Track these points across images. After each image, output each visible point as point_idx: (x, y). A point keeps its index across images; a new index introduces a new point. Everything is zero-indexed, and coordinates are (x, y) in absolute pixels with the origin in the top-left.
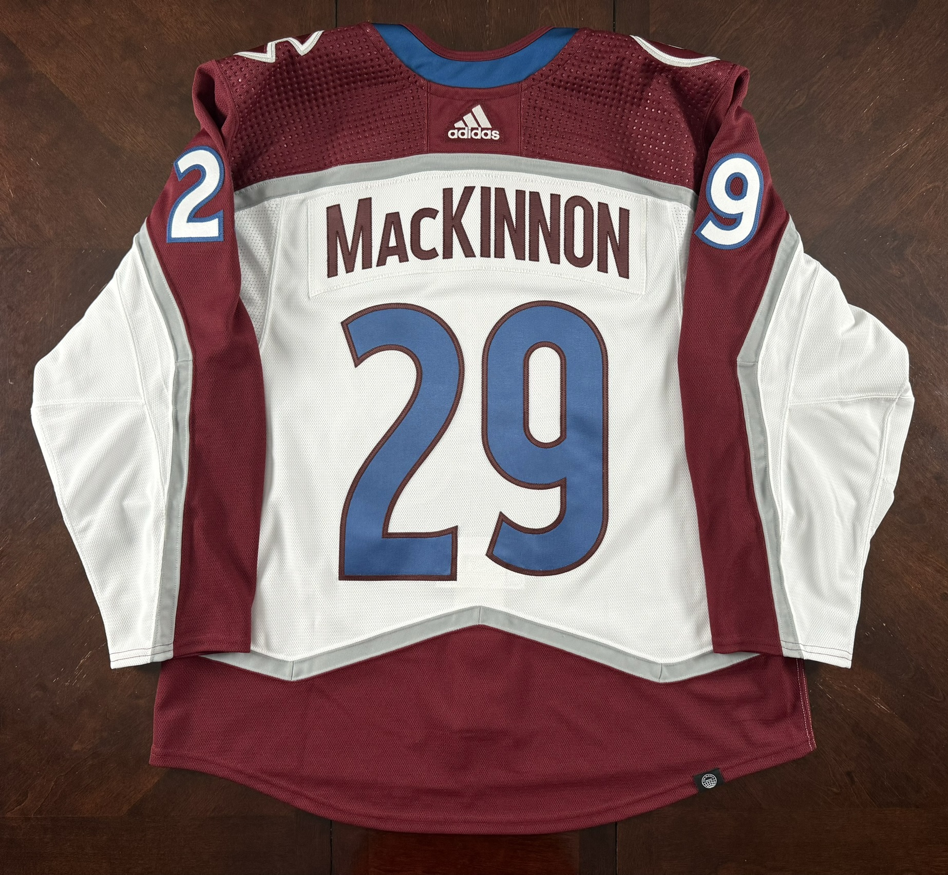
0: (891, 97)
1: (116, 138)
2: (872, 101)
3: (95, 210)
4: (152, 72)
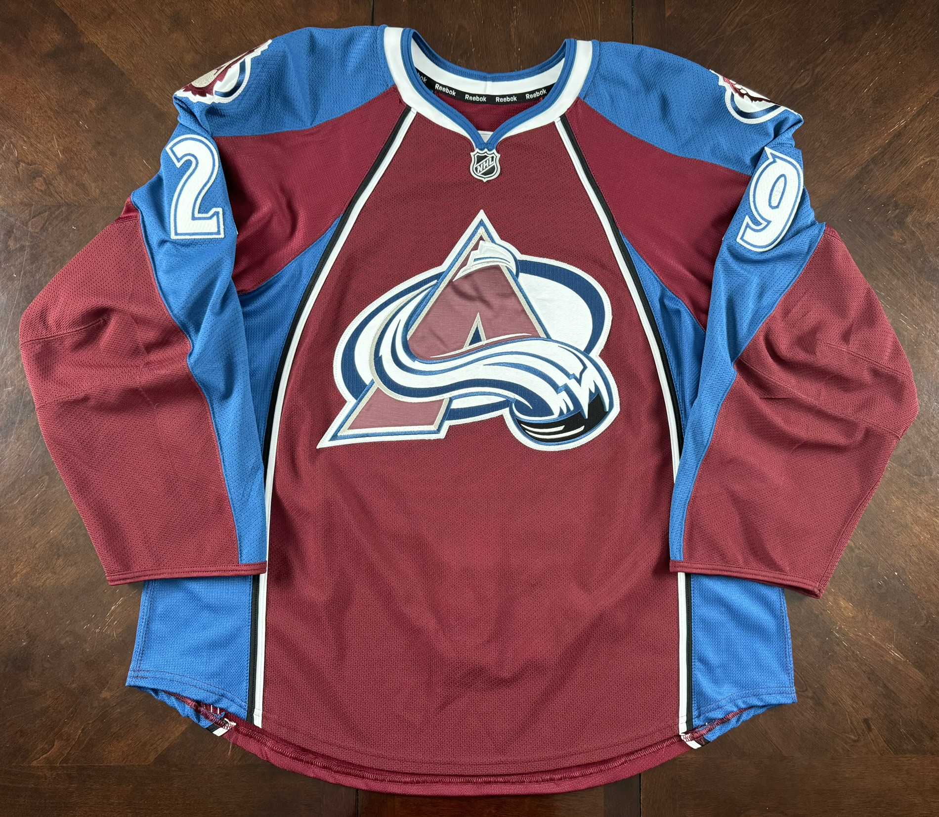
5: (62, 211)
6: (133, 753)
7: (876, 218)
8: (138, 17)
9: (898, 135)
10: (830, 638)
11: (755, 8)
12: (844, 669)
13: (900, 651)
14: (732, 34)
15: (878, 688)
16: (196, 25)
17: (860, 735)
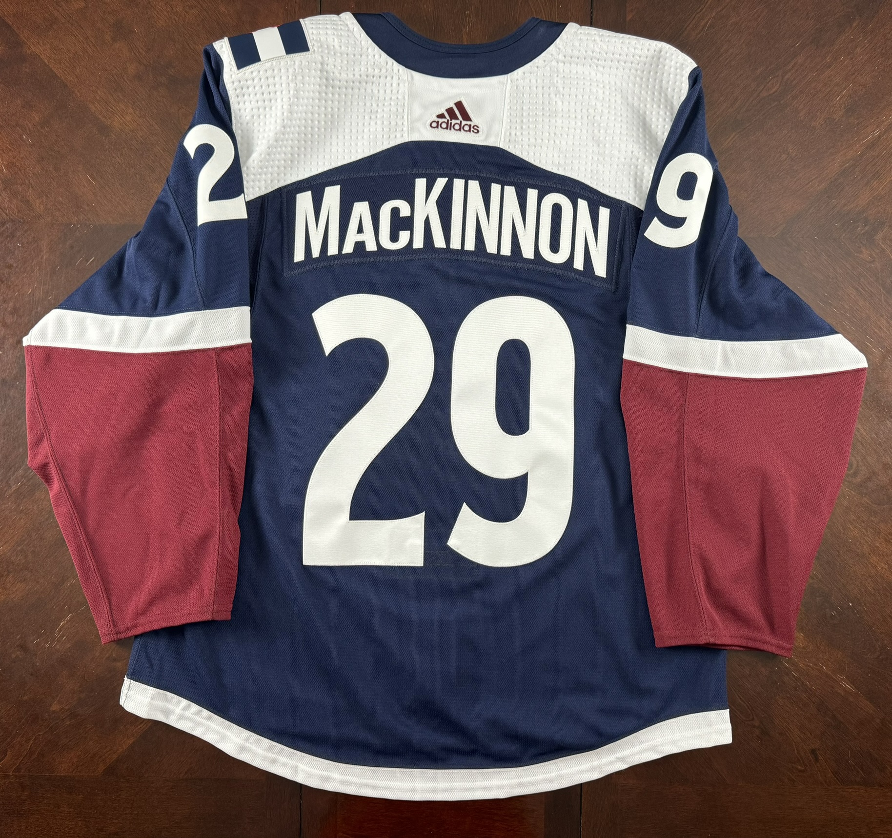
0: (864, 85)
1: (106, 118)
2: (845, 88)
3: (84, 186)
4: (142, 54)
5: (7, 228)
6: (83, 764)
7: (844, 235)
8: (80, 26)
9: (872, 145)
10: (779, 668)
11: (723, 9)
12: (793, 700)
13: (851, 683)
14: (697, 39)
15: (827, 719)
16: (139, 34)
17: (807, 766)
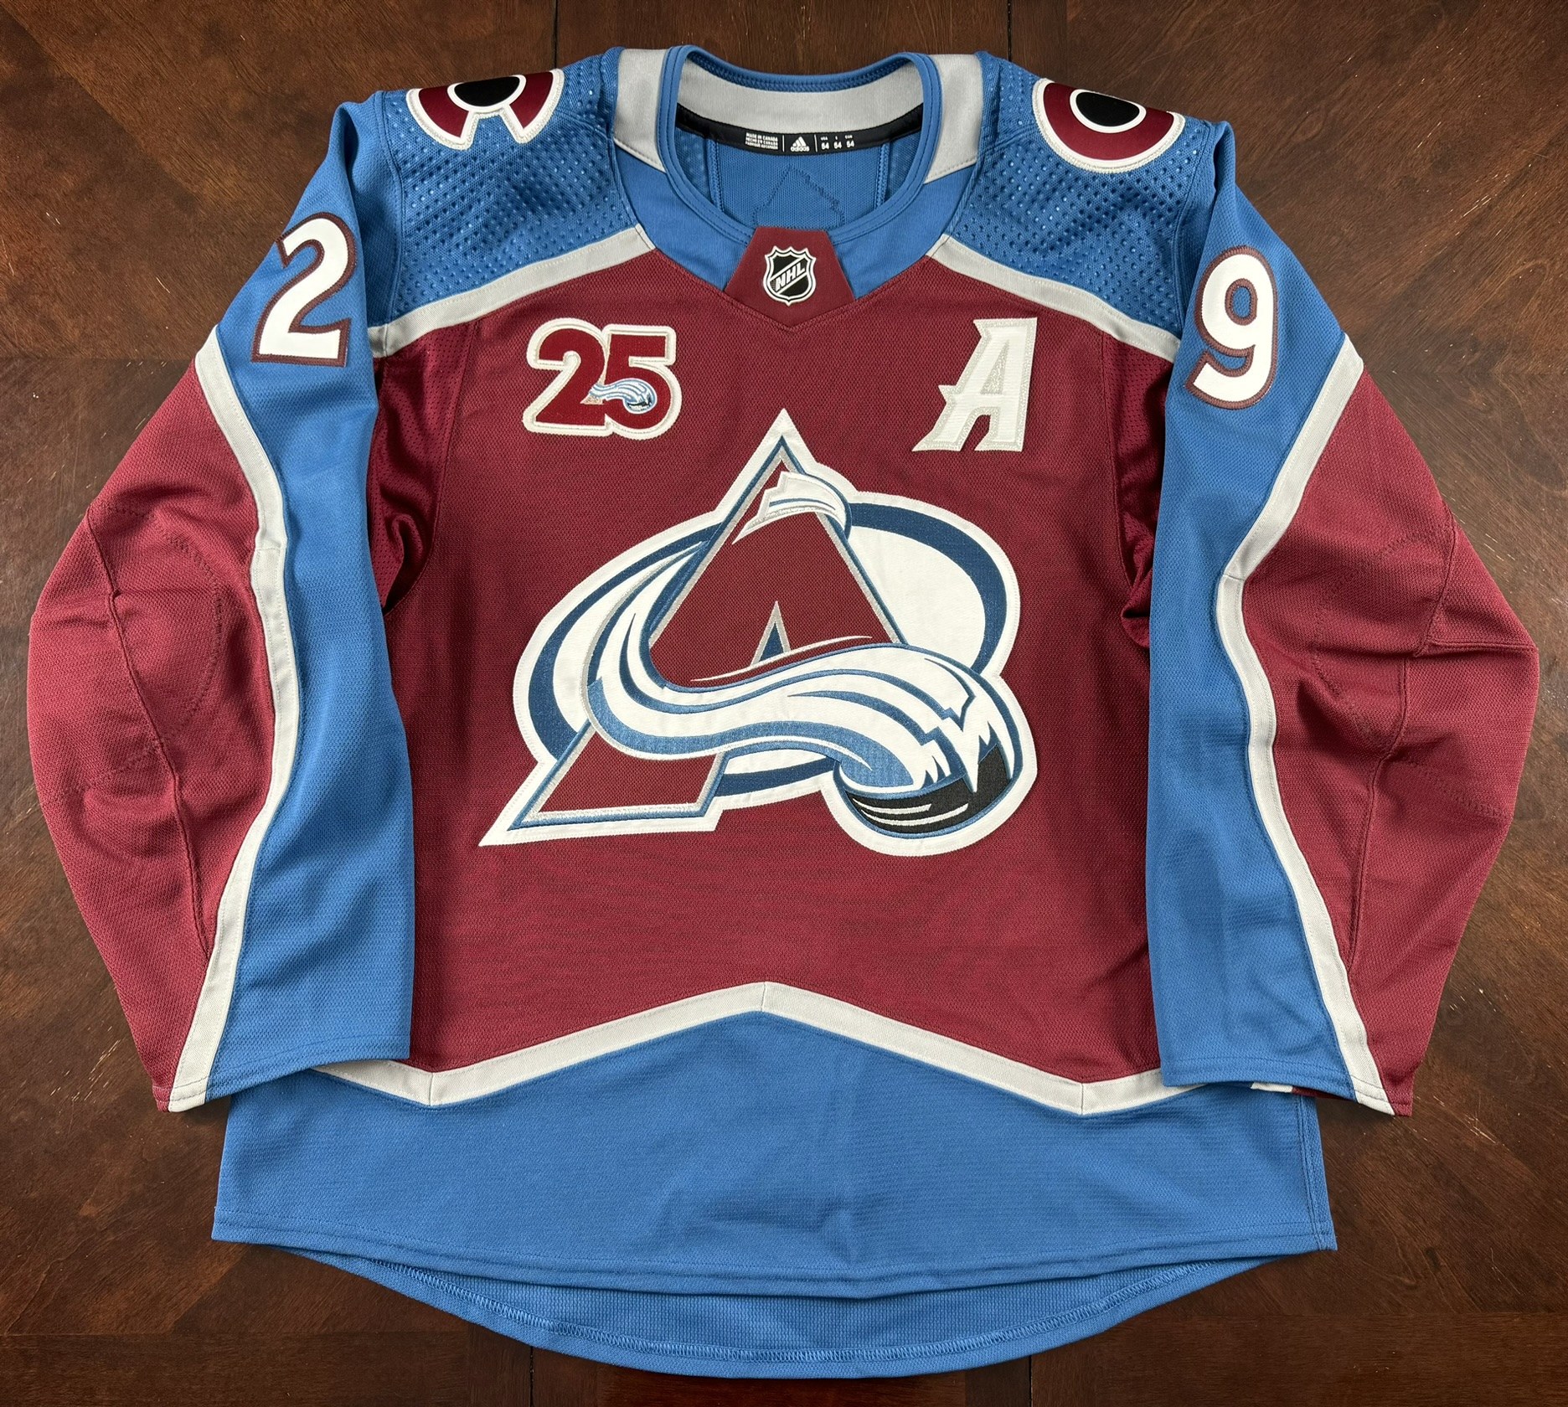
5: (15, 368)
6: (137, 1314)
7: (1440, 367)
8: (147, 31)
9: (1478, 222)
11: (1225, 2)
12: (1390, 1161)
13: (1489, 1128)
15: (1452, 1194)
16: (249, 43)
17: (1420, 1278)
